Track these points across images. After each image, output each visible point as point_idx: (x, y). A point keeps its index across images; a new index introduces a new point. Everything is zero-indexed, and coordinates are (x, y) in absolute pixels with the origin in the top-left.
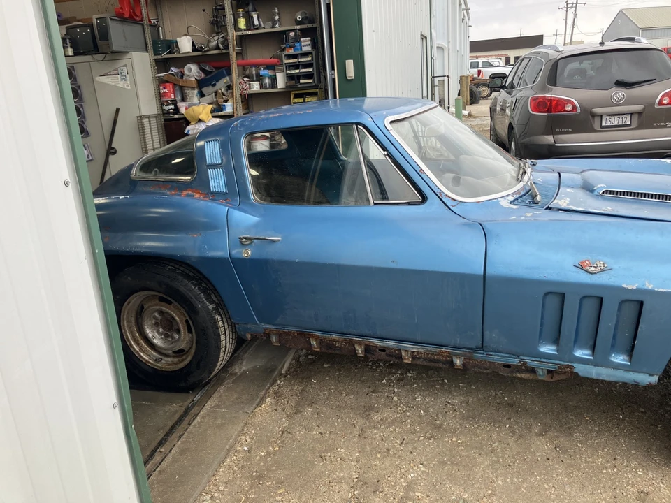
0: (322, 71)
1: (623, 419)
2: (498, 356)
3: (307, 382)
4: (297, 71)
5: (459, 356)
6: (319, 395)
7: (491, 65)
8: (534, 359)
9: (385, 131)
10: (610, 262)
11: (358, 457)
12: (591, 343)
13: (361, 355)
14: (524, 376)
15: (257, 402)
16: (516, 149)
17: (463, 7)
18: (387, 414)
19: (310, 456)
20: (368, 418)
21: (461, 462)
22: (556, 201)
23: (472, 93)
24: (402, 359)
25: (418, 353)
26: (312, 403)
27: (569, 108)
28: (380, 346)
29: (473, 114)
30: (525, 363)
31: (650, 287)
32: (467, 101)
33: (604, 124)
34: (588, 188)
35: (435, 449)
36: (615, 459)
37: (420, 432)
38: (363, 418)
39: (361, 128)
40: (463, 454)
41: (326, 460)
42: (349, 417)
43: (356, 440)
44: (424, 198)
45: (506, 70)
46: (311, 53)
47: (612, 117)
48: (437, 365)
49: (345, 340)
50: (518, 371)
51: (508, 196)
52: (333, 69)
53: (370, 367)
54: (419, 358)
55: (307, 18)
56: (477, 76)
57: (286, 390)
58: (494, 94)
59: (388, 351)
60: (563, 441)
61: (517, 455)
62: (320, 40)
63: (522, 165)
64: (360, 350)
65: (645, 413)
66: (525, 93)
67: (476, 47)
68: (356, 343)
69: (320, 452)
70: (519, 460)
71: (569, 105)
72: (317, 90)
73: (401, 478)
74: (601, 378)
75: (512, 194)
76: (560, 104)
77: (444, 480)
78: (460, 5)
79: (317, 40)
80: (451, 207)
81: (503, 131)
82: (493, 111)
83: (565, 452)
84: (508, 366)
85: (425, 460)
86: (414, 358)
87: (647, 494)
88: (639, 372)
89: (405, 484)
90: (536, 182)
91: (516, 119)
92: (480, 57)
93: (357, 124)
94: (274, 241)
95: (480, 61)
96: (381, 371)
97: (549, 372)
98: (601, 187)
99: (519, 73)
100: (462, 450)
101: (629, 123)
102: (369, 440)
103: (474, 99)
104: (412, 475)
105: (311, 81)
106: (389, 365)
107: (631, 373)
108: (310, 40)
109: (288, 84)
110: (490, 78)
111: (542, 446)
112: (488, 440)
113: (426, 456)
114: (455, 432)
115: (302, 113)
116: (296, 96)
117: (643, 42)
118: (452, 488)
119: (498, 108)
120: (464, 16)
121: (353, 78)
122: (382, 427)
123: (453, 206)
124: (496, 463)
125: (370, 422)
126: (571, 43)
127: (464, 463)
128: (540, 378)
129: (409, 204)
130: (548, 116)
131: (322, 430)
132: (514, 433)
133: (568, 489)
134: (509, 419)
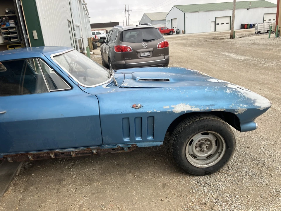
0: (21, 35)
1: (156, 160)
2: (109, 146)
3: (30, 176)
4: (9, 35)
5: (94, 149)
6: (36, 180)
7: (100, 34)
8: (122, 144)
9: (51, 60)
10: (142, 104)
11: (57, 201)
12: (141, 134)
13: (53, 158)
14: (120, 152)
15: (5, 190)
16: (112, 66)
17: (85, 9)
18: (69, 180)
19: (34, 207)
20: (60, 184)
21: (100, 191)
22: (123, 84)
23: (93, 45)
24: (72, 156)
25: (78, 151)
26: (33, 184)
27: (129, 50)
28: (61, 152)
29: (95, 53)
30: (119, 147)
31: (155, 111)
32: (92, 48)
33: (141, 56)
34: (134, 79)
35: (90, 189)
36: (154, 175)
37: (83, 184)
38: (58, 184)
39: (40, 59)
40: (101, 188)
41: (42, 207)
42: (51, 186)
43: (55, 195)
44: (72, 87)
45: (105, 35)
46: (15, 27)
47: (144, 53)
48: (87, 155)
49: (45, 153)
50: (117, 150)
51: (105, 84)
52: (27, 34)
53: (59, 163)
54: (79, 154)
55: (11, 11)
56: (95, 38)
57: (19, 182)
58: (102, 45)
59: (65, 154)
60: (137, 173)
61: (121, 183)
62: (19, 21)
63: (110, 72)
64: (52, 156)
65: (163, 156)
66: (112, 44)
67: (93, 26)
68: (51, 153)
69: (39, 204)
70: (122, 185)
71: (128, 49)
72: (20, 44)
73: (77, 204)
74: (146, 146)
75: (107, 83)
76: (126, 48)
77: (95, 200)
78: (84, 9)
79: (17, 21)
80: (83, 90)
81: (106, 60)
82: (102, 52)
83: (138, 177)
84: (113, 149)
85: (86, 195)
86: (76, 154)
87: (165, 184)
88: (157, 142)
89: (78, 207)
90: (116, 78)
91: (110, 55)
92: (95, 30)
93: (38, 58)
94: (3, 114)
95: (96, 32)
96: (64, 163)
97: (129, 148)
98: (138, 78)
99: (109, 36)
100: (101, 186)
101: (149, 55)
102: (61, 193)
103: (95, 47)
104: (81, 202)
105: (17, 40)
106: (68, 160)
107: (155, 142)
108: (14, 21)
109: (5, 42)
110: (100, 38)
111: (130, 177)
112: (110, 180)
113: (86, 193)
114: (97, 180)
115: (10, 54)
116: (10, 47)
117: (150, 25)
118: (98, 202)
119: (104, 51)
120: (86, 14)
121: (37, 38)
122: (67, 186)
123: (84, 90)
124: (114, 188)
125: (61, 186)
126: (129, 25)
127: (102, 191)
128: (126, 151)
129: (66, 90)
130: (122, 53)
131: (39, 194)
132: (120, 175)
133: (140, 190)
134: (118, 170)
